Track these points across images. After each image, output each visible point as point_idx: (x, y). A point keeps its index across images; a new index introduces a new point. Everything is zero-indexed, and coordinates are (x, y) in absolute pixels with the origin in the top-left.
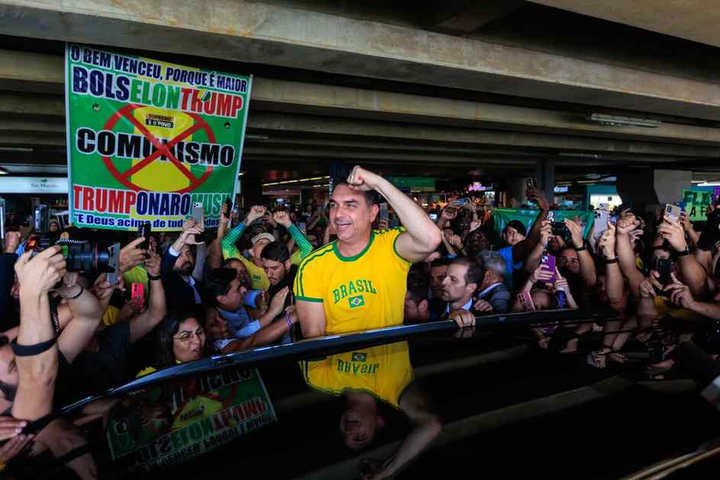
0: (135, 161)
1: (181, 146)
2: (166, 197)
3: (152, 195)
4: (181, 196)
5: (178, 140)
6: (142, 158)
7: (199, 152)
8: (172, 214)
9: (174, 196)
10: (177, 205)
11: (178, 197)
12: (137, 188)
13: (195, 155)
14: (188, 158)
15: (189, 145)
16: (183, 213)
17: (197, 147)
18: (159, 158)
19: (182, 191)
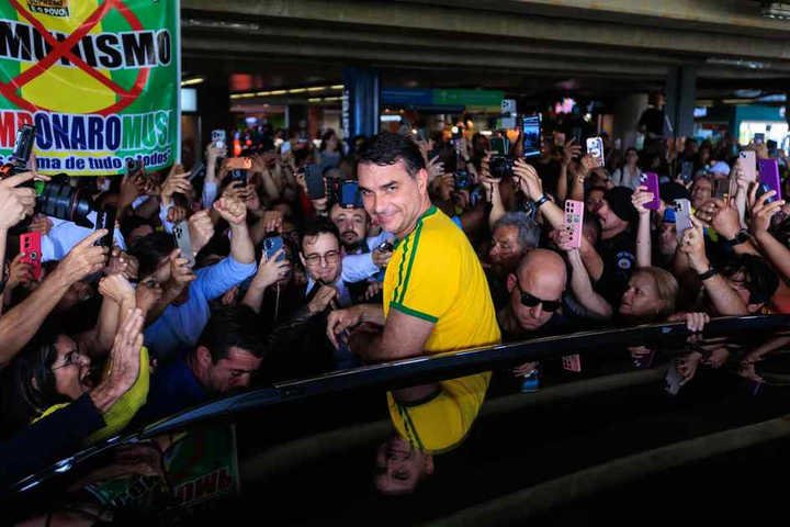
0: (25, 66)
1: (87, 41)
2: (78, 121)
3: (56, 118)
4: (105, 120)
5: (81, 34)
6: (34, 61)
7: (119, 47)
8: (92, 147)
9: (92, 121)
10: (99, 132)
11: (100, 121)
12: (32, 109)
13: (116, 55)
14: (104, 61)
15: (101, 40)
16: (111, 147)
17: (114, 40)
18: (59, 61)
19: (104, 112)
